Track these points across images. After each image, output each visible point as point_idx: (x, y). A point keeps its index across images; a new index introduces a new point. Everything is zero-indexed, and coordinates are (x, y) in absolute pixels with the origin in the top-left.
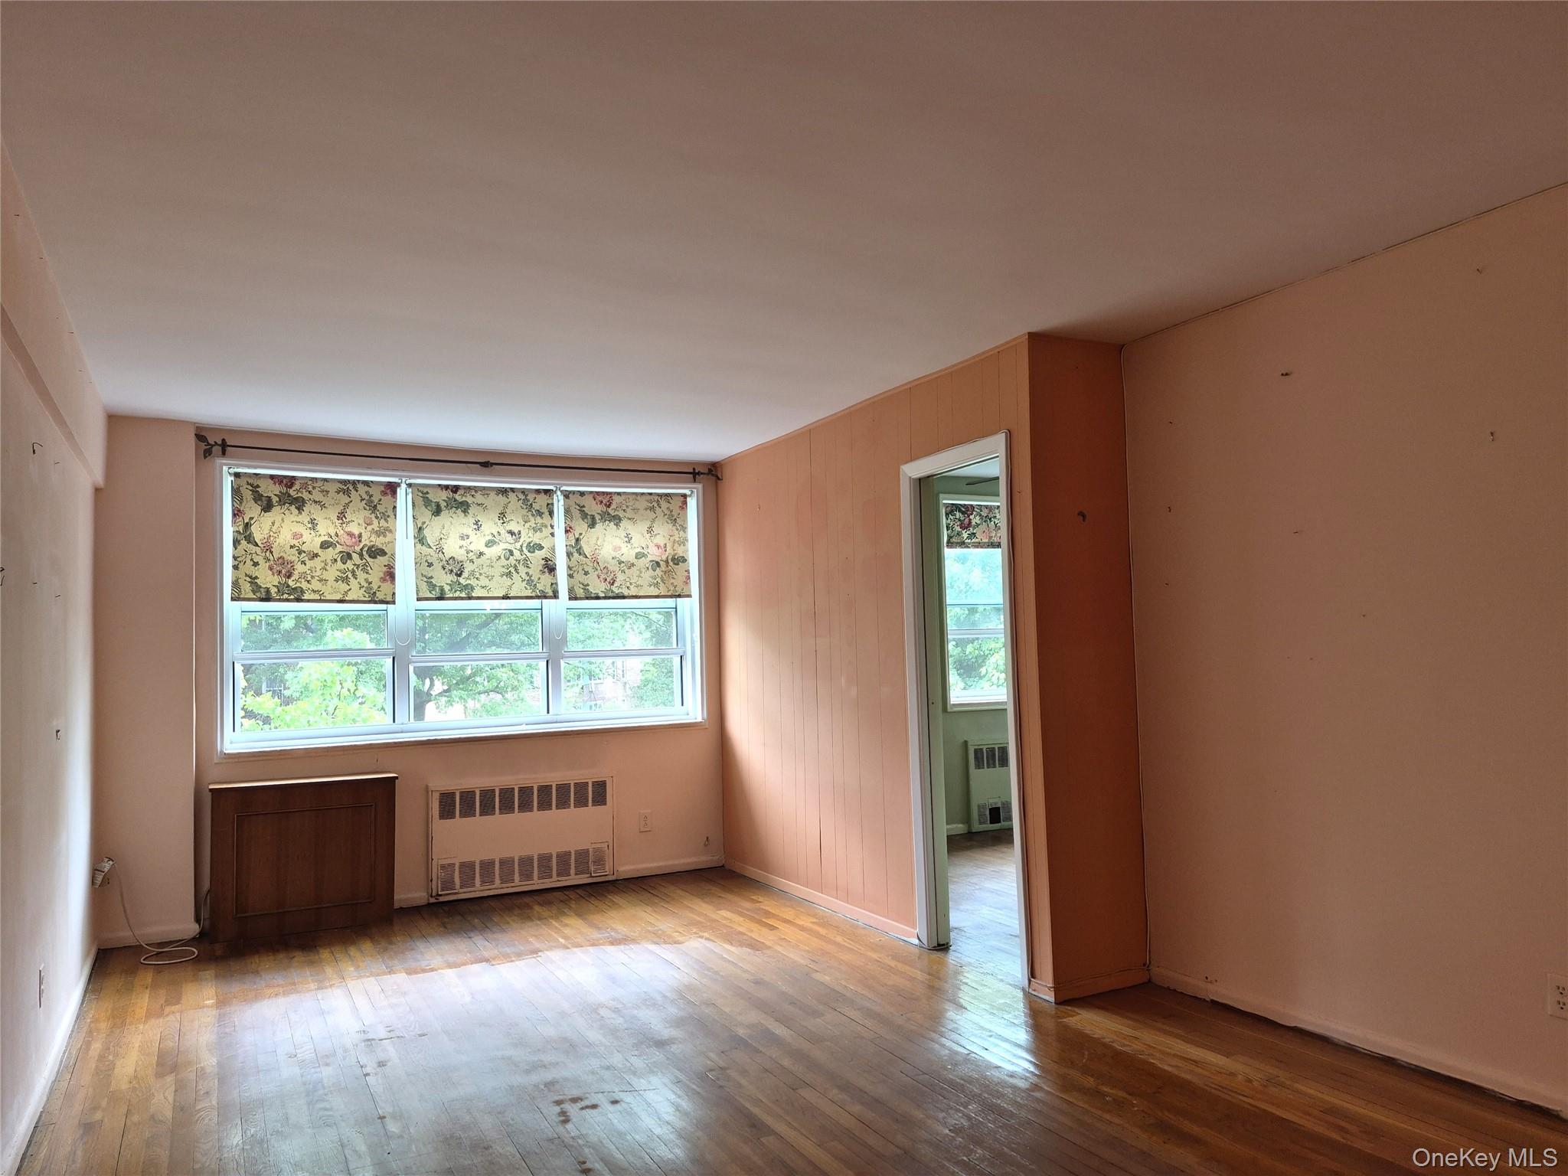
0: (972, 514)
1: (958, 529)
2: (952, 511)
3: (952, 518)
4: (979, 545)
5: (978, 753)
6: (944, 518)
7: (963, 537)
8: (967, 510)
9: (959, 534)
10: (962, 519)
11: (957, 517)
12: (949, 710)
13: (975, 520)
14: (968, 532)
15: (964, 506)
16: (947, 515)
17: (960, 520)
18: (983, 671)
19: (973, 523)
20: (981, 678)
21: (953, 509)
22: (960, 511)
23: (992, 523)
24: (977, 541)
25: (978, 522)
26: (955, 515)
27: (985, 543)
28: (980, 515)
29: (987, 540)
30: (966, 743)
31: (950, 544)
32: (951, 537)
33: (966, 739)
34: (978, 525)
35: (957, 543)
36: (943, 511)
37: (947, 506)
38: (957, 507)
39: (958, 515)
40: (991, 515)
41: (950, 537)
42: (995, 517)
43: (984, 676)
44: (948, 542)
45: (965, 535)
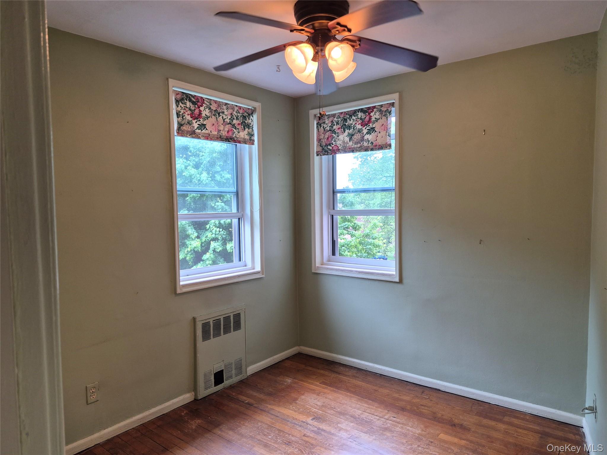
0: (202, 106)
1: (189, 118)
2: (182, 99)
3: (183, 106)
4: (208, 137)
5: (206, 326)
6: (174, 106)
7: (194, 127)
8: (198, 102)
9: (189, 123)
10: (193, 108)
11: (188, 106)
12: (179, 291)
13: (205, 112)
14: (198, 123)
15: (194, 97)
16: (177, 101)
17: (190, 109)
18: (208, 226)
19: (203, 115)
20: (207, 230)
21: (182, 98)
22: (190, 100)
23: (221, 117)
24: (207, 132)
25: (208, 115)
26: (185, 103)
27: (214, 135)
28: (210, 108)
29: (216, 133)
30: (194, 319)
31: (181, 132)
32: (182, 125)
33: (195, 316)
34: (207, 117)
35: (188, 132)
36: (173, 99)
37: (177, 93)
38: (188, 97)
39: (188, 104)
40: (219, 110)
41: (180, 125)
42: (223, 112)
43: (208, 229)
44: (179, 129)
45: (196, 125)
